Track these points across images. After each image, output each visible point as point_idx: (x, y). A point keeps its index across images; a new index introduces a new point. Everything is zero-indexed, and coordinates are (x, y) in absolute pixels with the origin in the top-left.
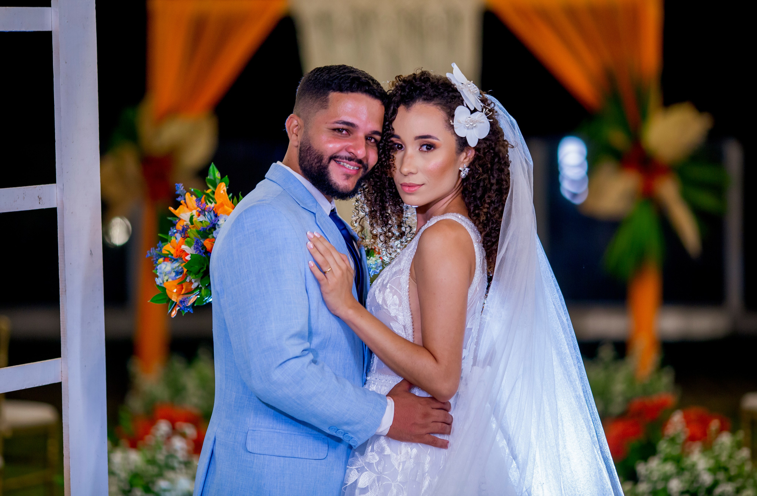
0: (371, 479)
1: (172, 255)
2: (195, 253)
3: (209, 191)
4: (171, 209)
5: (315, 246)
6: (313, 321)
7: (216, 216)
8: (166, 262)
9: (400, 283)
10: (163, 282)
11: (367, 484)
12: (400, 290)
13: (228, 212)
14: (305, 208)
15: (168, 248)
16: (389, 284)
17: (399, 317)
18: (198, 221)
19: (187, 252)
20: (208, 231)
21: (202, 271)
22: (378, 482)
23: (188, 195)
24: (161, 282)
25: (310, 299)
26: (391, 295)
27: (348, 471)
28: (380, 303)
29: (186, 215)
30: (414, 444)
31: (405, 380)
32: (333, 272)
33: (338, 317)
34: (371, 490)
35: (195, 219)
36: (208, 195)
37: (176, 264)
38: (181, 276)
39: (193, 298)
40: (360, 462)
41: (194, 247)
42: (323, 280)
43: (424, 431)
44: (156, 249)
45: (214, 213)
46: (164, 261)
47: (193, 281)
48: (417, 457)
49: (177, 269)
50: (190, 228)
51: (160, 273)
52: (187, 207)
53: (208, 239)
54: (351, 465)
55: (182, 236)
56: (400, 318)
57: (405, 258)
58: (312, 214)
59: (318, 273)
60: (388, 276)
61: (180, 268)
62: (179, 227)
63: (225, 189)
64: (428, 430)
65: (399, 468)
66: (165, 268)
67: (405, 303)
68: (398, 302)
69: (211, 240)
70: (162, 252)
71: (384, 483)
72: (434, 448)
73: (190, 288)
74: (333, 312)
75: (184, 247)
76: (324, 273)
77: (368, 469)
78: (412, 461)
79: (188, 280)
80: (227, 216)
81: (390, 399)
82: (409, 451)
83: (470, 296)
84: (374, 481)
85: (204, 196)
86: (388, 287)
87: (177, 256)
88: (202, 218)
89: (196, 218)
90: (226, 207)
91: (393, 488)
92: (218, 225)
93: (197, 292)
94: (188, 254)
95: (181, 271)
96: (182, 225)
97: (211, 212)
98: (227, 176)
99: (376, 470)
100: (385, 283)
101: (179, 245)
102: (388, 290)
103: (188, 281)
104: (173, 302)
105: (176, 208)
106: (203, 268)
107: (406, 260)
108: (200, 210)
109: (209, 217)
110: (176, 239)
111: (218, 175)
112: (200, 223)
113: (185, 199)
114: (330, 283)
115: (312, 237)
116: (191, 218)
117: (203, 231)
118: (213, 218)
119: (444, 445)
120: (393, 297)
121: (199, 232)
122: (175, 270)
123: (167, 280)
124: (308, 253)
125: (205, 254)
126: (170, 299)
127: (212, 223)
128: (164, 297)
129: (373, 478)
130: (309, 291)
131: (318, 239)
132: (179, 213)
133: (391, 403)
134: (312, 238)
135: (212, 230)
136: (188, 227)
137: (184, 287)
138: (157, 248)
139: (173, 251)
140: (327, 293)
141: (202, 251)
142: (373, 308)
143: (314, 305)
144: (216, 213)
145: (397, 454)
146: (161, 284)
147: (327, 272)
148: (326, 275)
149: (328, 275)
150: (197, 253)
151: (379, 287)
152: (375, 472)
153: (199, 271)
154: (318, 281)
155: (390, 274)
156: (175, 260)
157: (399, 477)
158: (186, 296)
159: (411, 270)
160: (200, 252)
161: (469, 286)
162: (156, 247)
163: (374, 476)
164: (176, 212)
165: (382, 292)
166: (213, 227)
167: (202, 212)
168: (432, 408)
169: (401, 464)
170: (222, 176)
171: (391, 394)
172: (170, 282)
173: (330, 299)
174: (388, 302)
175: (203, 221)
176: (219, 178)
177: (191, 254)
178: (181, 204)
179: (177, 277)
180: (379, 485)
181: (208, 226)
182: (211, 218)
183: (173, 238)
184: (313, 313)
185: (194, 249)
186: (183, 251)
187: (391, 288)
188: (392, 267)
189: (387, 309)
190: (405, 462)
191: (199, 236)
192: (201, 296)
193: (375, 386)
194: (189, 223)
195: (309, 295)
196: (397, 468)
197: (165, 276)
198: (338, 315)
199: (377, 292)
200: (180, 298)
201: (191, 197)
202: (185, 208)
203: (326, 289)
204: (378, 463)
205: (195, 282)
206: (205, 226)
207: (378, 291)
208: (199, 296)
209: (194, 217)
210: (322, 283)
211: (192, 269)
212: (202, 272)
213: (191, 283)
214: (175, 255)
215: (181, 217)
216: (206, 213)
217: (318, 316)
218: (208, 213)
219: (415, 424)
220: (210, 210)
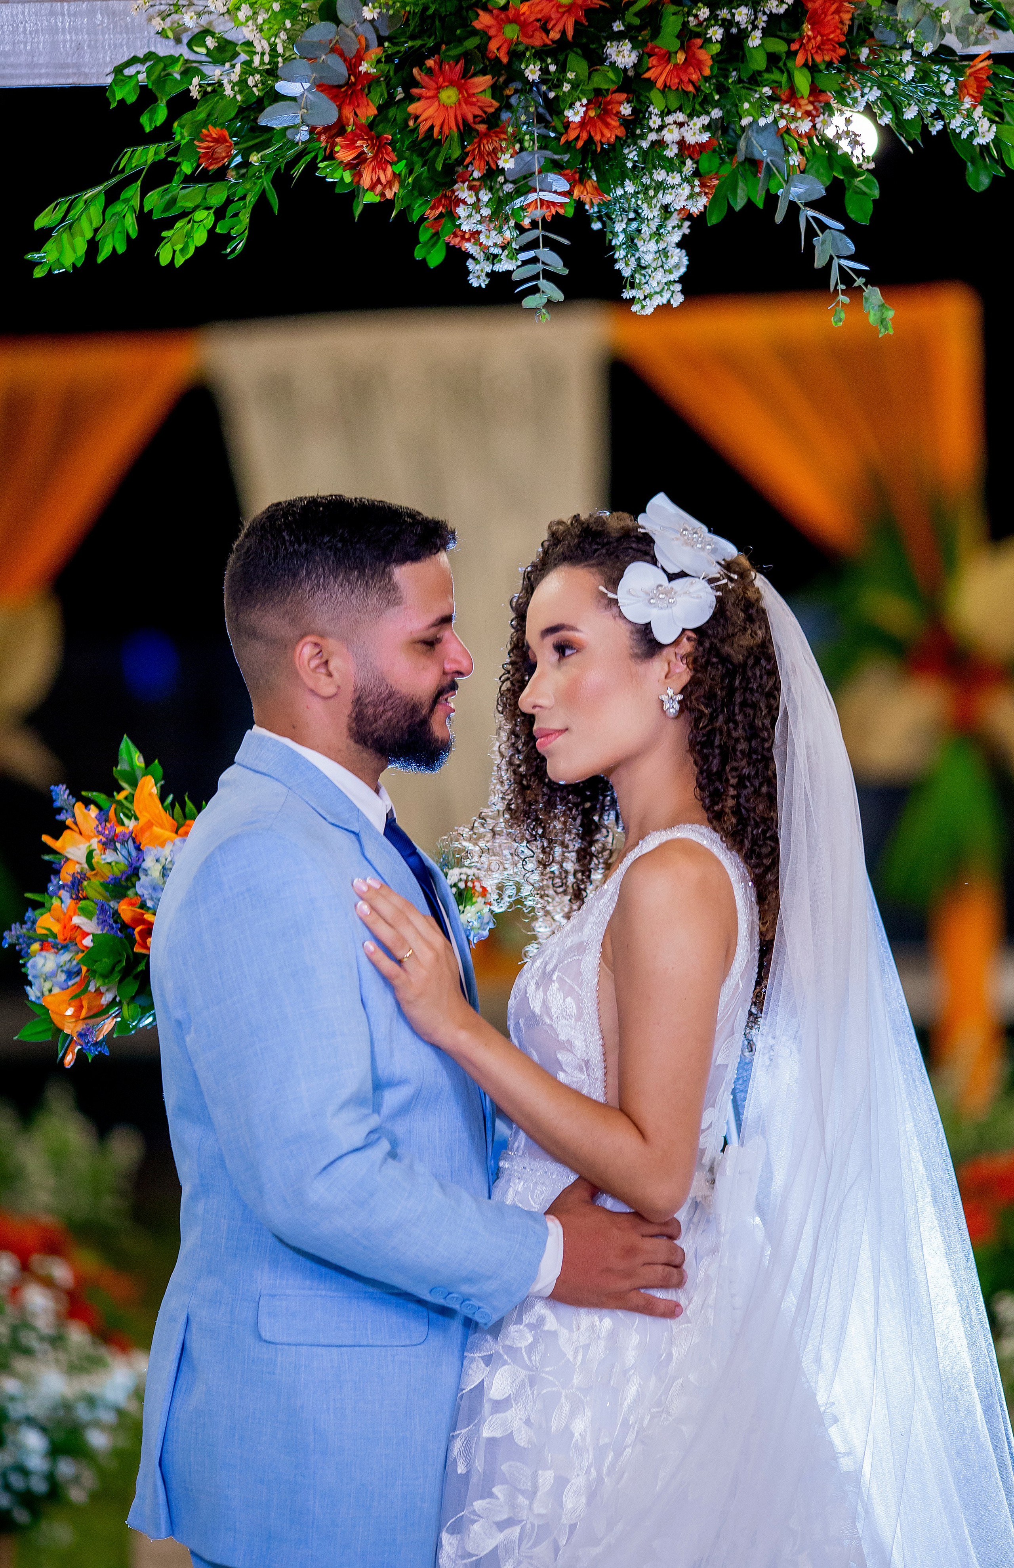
0: (517, 1382)
1: (55, 936)
2: (100, 932)
3: (121, 796)
4: (46, 838)
5: (373, 908)
6: (380, 1064)
7: (138, 848)
8: (44, 953)
9: (580, 973)
10: (43, 995)
11: (508, 1391)
12: (580, 985)
13: (162, 839)
14: (337, 824)
15: (46, 922)
16: (556, 974)
17: (576, 1042)
18: (103, 862)
19: (86, 928)
20: (124, 883)
21: (117, 969)
22: (531, 1386)
23: (79, 808)
24: (39, 994)
25: (372, 1019)
26: (560, 995)
27: (466, 1362)
28: (537, 1010)
29: (79, 849)
30: (605, 1311)
31: (581, 1178)
32: (417, 958)
33: (437, 1048)
34: (517, 1404)
35: (97, 859)
36: (119, 803)
37: (66, 957)
38: (78, 979)
39: (108, 1025)
40: (490, 1345)
41: (98, 919)
42: (397, 976)
43: (626, 1284)
44: (24, 926)
45: (134, 842)
46: (42, 949)
47: (103, 989)
48: (613, 1335)
49: (68, 966)
50: (89, 879)
51: (35, 977)
52: (81, 833)
53: (126, 900)
54: (471, 1351)
55: (71, 897)
56: (578, 1043)
57: (591, 919)
58: (352, 836)
59: (387, 965)
60: (556, 955)
61: (75, 962)
62: (66, 875)
63: (155, 791)
64: (636, 1282)
65: (575, 1358)
66: (44, 965)
67: (588, 1013)
68: (573, 1010)
69: (133, 901)
70: (35, 930)
71: (545, 1391)
72: (648, 1319)
73: (98, 1003)
74: (426, 1038)
75: (77, 920)
76: (400, 962)
77: (509, 1361)
78: (602, 1343)
79: (92, 988)
80: (159, 848)
81: (552, 1220)
82: (597, 1323)
83: (723, 999)
84: (522, 1385)
85: (114, 806)
86: (554, 978)
87: (65, 940)
88: (110, 856)
89: (99, 857)
90: (156, 830)
91: (563, 1400)
92: (145, 870)
93: (114, 1010)
94: (88, 934)
95: (76, 970)
96: (71, 873)
97: (127, 841)
98: (157, 761)
99: (528, 1362)
100: (549, 968)
101: (67, 916)
102: (555, 986)
103: (93, 990)
104: (68, 1035)
105: (57, 836)
106: (120, 961)
107: (595, 923)
108: (104, 839)
109: (125, 852)
110: (62, 901)
111: (138, 760)
112: (108, 866)
113: (74, 816)
114: (413, 980)
115: (365, 889)
116: (90, 856)
117: (114, 885)
118: (134, 853)
119: (672, 1311)
120: (564, 1001)
121: (105, 885)
122: (65, 969)
123: (50, 991)
124: (359, 923)
125: (121, 932)
126: (59, 1031)
127: (130, 865)
128: (46, 1027)
129: (520, 1379)
130: (370, 1003)
131: (377, 891)
132: (64, 847)
133: (555, 1228)
134: (364, 893)
135: (134, 879)
136: (84, 877)
137: (85, 1004)
138: (25, 923)
139: (56, 928)
140: (409, 1002)
141: (114, 925)
142: (521, 1021)
143: (381, 1031)
144: (138, 843)
145: (571, 1330)
146: (38, 998)
147: (405, 960)
148: (404, 964)
149: (408, 964)
150: (105, 932)
151: (536, 978)
152: (525, 1367)
153: (113, 969)
154: (387, 980)
155: (560, 952)
156: (65, 948)
157: (575, 1377)
158: (91, 1021)
159: (603, 945)
160: (111, 927)
161: (723, 981)
162: (23, 922)
163: (523, 1373)
164: (56, 845)
165: (541, 989)
166: (134, 871)
167: (109, 843)
168: (643, 1236)
169: (581, 1350)
170: (148, 762)
171: (554, 1210)
172: (55, 995)
173: (419, 1012)
174: (553, 1010)
175: (113, 864)
176: (143, 765)
177: (94, 935)
178: (68, 828)
179: (70, 983)
180: (532, 1394)
181: (123, 873)
182: (129, 853)
183: (56, 902)
184: (381, 1047)
185: (98, 924)
186: (77, 928)
187: (561, 980)
188: (565, 937)
189: (551, 1026)
190: (588, 1346)
191: (107, 895)
192: (123, 1018)
193: (522, 1183)
194: (86, 866)
195: (368, 1010)
196: (571, 1359)
197: (45, 981)
198: (438, 1043)
199: (532, 988)
200: (80, 1027)
201: (86, 811)
202: (77, 836)
203: (407, 994)
204: (531, 1348)
205: (108, 990)
206: (118, 873)
207: (534, 986)
208: (119, 1019)
209: (94, 853)
210: (397, 982)
211: (97, 967)
212: (119, 971)
213: (99, 993)
214: (60, 937)
215: (69, 856)
216: (118, 845)
217: (392, 1050)
218: (122, 844)
219: (608, 1270)
220: (126, 839)
